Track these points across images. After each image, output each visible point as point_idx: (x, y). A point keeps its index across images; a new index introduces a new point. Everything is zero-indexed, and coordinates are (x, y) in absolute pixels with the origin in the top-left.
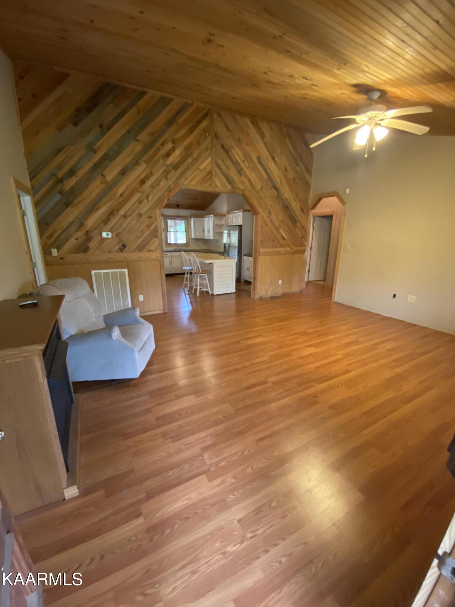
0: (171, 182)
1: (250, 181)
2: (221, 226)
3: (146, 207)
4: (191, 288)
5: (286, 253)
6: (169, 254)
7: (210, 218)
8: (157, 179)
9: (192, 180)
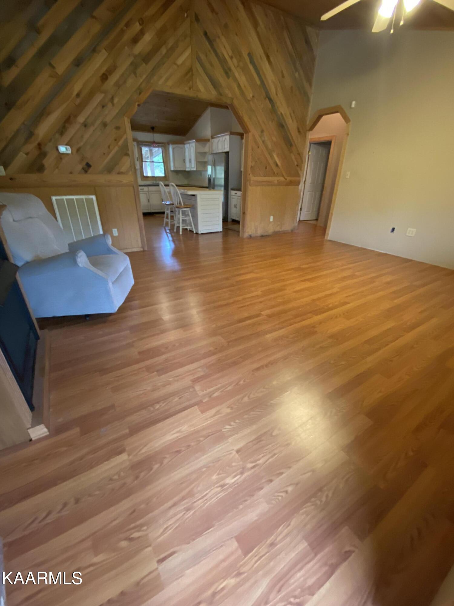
0: (142, 80)
1: (239, 86)
2: (204, 154)
3: (110, 113)
4: (173, 226)
5: (279, 184)
6: (146, 189)
7: (191, 145)
8: (122, 75)
9: (167, 79)
